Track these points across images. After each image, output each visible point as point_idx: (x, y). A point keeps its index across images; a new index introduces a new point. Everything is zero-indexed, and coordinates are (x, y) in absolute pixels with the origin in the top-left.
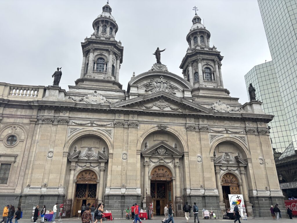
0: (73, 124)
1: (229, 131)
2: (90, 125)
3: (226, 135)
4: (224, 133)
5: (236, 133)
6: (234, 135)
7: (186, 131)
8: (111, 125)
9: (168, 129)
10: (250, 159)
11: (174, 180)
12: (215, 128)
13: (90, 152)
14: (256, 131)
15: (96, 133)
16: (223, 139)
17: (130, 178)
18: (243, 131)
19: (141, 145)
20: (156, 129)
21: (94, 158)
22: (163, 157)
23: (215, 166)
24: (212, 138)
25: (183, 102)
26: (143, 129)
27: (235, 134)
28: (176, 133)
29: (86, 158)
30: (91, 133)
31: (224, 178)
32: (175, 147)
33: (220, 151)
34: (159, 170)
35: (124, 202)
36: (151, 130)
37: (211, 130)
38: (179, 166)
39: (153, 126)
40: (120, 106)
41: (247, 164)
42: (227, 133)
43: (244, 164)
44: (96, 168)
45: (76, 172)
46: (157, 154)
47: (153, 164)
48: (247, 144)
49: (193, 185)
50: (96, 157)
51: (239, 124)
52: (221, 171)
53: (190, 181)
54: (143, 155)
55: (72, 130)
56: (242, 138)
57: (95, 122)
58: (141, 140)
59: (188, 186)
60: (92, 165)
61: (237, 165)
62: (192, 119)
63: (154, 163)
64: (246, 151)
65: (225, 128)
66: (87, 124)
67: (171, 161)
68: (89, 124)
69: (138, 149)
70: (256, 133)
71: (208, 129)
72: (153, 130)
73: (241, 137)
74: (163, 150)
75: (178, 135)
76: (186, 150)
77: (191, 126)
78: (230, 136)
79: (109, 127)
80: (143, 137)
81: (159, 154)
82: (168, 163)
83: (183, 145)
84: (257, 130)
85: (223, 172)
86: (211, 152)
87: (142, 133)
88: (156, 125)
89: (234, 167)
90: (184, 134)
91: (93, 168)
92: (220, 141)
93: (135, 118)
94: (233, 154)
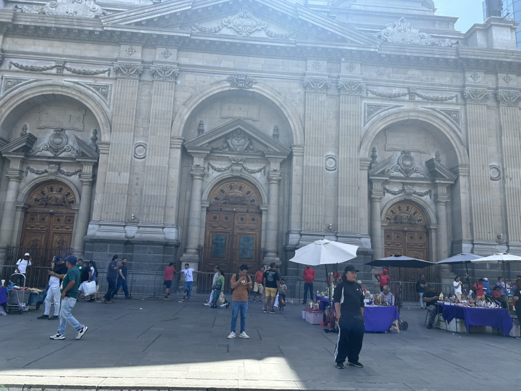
0: (13, 67)
1: (419, 96)
2: (54, 71)
3: (406, 106)
4: (404, 101)
5: (436, 100)
6: (430, 106)
7: (303, 93)
8: (109, 74)
9: (256, 88)
10: (465, 166)
11: (263, 212)
12: (382, 87)
13: (58, 140)
14: (491, 95)
15: (70, 91)
16: (399, 116)
17: (151, 202)
18: (456, 96)
19: (183, 125)
20: (227, 86)
21: (70, 153)
22: (240, 157)
23: (370, 182)
24: (370, 113)
25: (300, 17)
26: (189, 87)
27: (432, 104)
28: (277, 98)
29: (49, 154)
30: (59, 91)
31: (392, 211)
32: (274, 135)
33: (388, 147)
34: (231, 189)
35: (132, 256)
36: (212, 89)
37: (369, 92)
38: (279, 181)
39: (217, 78)
40: (128, 22)
41: (457, 180)
42: (412, 100)
43: (447, 178)
44: (73, 176)
45: (23, 184)
46: (227, 150)
47: (216, 174)
48: (463, 130)
49: (307, 223)
50: (75, 152)
51: (448, 79)
52: (387, 194)
53: (302, 214)
54: (188, 151)
55: (9, 84)
56: (449, 115)
57: (68, 65)
58: (184, 113)
59: (294, 227)
60: (64, 169)
61: (429, 182)
62: (321, 62)
63: (219, 170)
64: (457, 147)
65: (408, 88)
66: (48, 69)
67: (260, 168)
68: (52, 68)
69: (176, 135)
70: (491, 103)
71: (360, 89)
72: (216, 90)
73: (449, 113)
74: (242, 141)
75: (283, 103)
76: (298, 139)
77: (316, 81)
78: (420, 107)
79: (104, 78)
80: (190, 105)
81: (232, 150)
82: (253, 172)
83: (293, 129)
84: (496, 95)
85: (391, 196)
86: (362, 146)
87: (188, 95)
88: (225, 77)
89: (420, 185)
90: (298, 102)
91: (66, 177)
92: (390, 121)
93: (170, 58)
94: (422, 155)
